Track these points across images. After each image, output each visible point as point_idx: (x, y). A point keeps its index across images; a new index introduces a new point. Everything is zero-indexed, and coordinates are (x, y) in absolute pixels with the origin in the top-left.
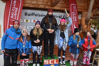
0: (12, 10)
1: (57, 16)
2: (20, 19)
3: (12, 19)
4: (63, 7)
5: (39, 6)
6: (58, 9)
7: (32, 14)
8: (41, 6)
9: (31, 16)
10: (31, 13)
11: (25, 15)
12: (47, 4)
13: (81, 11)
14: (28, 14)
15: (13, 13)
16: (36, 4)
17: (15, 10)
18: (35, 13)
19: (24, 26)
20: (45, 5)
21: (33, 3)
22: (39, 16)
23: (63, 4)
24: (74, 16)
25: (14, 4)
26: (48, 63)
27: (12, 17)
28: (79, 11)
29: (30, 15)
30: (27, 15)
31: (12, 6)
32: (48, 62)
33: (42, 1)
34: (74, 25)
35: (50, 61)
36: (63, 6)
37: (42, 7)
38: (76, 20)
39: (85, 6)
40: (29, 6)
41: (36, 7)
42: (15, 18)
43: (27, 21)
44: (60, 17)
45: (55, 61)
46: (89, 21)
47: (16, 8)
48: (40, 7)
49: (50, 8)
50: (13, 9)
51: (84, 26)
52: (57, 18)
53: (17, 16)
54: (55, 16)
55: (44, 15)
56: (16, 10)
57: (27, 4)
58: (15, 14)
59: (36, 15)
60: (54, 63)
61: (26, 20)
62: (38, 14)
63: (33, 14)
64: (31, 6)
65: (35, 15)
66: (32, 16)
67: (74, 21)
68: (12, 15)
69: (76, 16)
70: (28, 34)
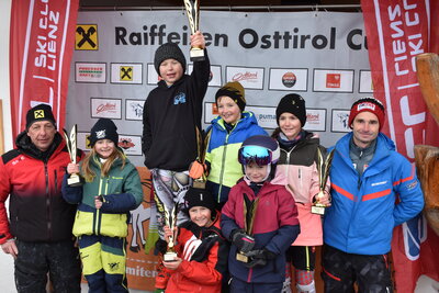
0: (41, 26)
1: (304, 38)
3: (42, 71)
7: (153, 34)
9: (146, 43)
10: (145, 28)
14: (133, 35)
15: (43, 42)
17: (48, 24)
19: (112, 102)
24: (401, 33)
27: (41, 62)
29: (139, 42)
30: (125, 43)
43: (126, 74)
47: (52, 14)
52: (303, 46)
54: (292, 34)
55: (217, 37)
58: (52, 48)
59: (173, 38)
61: (123, 69)
63: (157, 31)
65: (166, 39)
66: (153, 43)
67: (406, 72)
68: (41, 53)
69: (420, 35)
70: (133, 145)
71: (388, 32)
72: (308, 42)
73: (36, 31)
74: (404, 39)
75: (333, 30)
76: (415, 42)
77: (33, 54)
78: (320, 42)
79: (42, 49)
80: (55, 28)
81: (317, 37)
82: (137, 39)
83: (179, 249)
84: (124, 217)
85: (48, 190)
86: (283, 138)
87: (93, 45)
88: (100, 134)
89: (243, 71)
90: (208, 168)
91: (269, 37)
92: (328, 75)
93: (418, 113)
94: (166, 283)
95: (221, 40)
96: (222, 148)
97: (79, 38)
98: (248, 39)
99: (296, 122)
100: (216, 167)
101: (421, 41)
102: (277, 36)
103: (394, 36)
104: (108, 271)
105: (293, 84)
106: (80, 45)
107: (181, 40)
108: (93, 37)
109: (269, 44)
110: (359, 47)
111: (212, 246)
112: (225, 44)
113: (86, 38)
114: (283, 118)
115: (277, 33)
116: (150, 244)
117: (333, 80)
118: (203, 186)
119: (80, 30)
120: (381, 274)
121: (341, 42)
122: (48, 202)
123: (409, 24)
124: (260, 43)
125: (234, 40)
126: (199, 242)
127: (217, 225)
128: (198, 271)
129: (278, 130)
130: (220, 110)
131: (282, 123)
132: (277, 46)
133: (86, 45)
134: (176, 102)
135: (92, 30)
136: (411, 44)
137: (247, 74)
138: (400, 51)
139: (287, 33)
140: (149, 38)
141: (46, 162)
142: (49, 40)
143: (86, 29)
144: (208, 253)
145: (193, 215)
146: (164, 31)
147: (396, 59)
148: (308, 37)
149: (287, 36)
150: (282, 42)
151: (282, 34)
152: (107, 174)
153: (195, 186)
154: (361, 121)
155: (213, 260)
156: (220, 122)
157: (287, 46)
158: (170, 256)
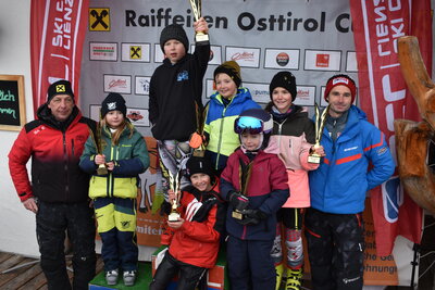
0: (58, 9)
1: (296, 21)
7: (160, 17)
9: (153, 25)
10: (153, 11)
14: (142, 17)
17: (64, 7)
18: (169, 10)
19: (123, 78)
24: (384, 18)
27: (58, 42)
29: (147, 25)
30: (134, 25)
42: (68, 47)
43: (135, 53)
52: (295, 29)
54: (286, 17)
55: (218, 19)
58: (67, 29)
59: (178, 21)
61: (133, 49)
63: (163, 14)
66: (159, 24)
67: (388, 53)
68: (58, 34)
69: (401, 20)
70: (141, 117)
71: (372, 16)
72: (301, 25)
73: (54, 14)
75: (323, 14)
76: (397, 25)
77: (51, 35)
78: (311, 25)
79: (58, 30)
80: (70, 11)
81: (308, 21)
82: (145, 21)
83: (182, 210)
84: (134, 180)
85: (66, 157)
86: (276, 111)
87: (106, 26)
88: (111, 106)
89: (241, 51)
90: (206, 139)
91: (265, 20)
92: (318, 55)
93: (398, 90)
94: (170, 240)
95: (222, 22)
96: (219, 120)
97: (93, 20)
98: (246, 21)
99: (288, 96)
100: (214, 138)
101: (402, 26)
102: (272, 20)
103: (377, 20)
104: (120, 228)
105: (286, 63)
106: (94, 26)
107: (185, 23)
108: (105, 19)
109: (265, 27)
110: (346, 30)
111: (211, 208)
112: (225, 26)
113: (99, 20)
114: (276, 93)
115: (272, 17)
116: (156, 206)
117: (322, 60)
118: (202, 155)
119: (94, 13)
120: (354, 232)
121: (330, 25)
122: (66, 168)
123: (392, 9)
124: (257, 25)
125: (233, 23)
126: (201, 204)
127: (216, 189)
128: (198, 230)
129: (271, 104)
130: (218, 86)
131: (275, 96)
132: (272, 29)
133: (100, 27)
134: (180, 79)
135: (105, 13)
136: (393, 28)
137: (244, 54)
138: (383, 34)
139: (281, 17)
140: (157, 21)
141: (64, 132)
142: (65, 21)
143: (99, 11)
144: (208, 214)
145: (194, 181)
146: (170, 13)
147: (379, 41)
148: (301, 20)
149: (281, 20)
150: (276, 25)
151: (277, 17)
152: (117, 143)
153: (195, 154)
154: (337, 94)
155: (212, 221)
156: (218, 97)
157: (281, 29)
158: (173, 217)
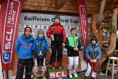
0: (9, 14)
1: (63, 20)
2: (19, 25)
3: (9, 24)
4: (70, 9)
5: (41, 8)
6: (64, 11)
7: (34, 18)
8: (43, 8)
9: (32, 20)
10: (32, 17)
11: (25, 20)
12: (51, 6)
13: (90, 13)
14: (29, 18)
15: (10, 18)
16: (38, 6)
17: (12, 14)
18: (36, 17)
20: (49, 7)
21: (34, 4)
22: (41, 20)
23: (70, 6)
25: (11, 7)
26: (54, 77)
27: (9, 22)
28: (89, 13)
29: (30, 20)
30: (27, 20)
31: (9, 9)
32: (54, 75)
33: (45, 3)
34: (84, 30)
35: (57, 73)
36: (70, 7)
37: (45, 10)
38: (86, 24)
39: (95, 8)
40: (29, 8)
41: (38, 9)
42: (13, 24)
44: (66, 21)
45: (63, 73)
46: (100, 25)
47: (13, 11)
48: (42, 10)
49: (54, 10)
50: (9, 12)
51: (95, 31)
52: (63, 22)
53: (15, 20)
54: (61, 19)
56: (14, 13)
57: (27, 6)
58: (13, 19)
59: (38, 19)
60: (61, 75)
62: (41, 17)
63: (35, 18)
64: (32, 9)
65: (36, 19)
66: (34, 20)
72: (64, 21)
74: (84, 20)
75: (68, 19)
79: (9, 19)
81: (66, 20)
82: (30, 19)
101: (86, 21)
107: (40, 20)
110: (72, 22)
112: (49, 21)
121: (69, 21)
123: (84, 18)
125: (51, 20)
140: (33, 19)
142: (12, 17)
147: (83, 23)
